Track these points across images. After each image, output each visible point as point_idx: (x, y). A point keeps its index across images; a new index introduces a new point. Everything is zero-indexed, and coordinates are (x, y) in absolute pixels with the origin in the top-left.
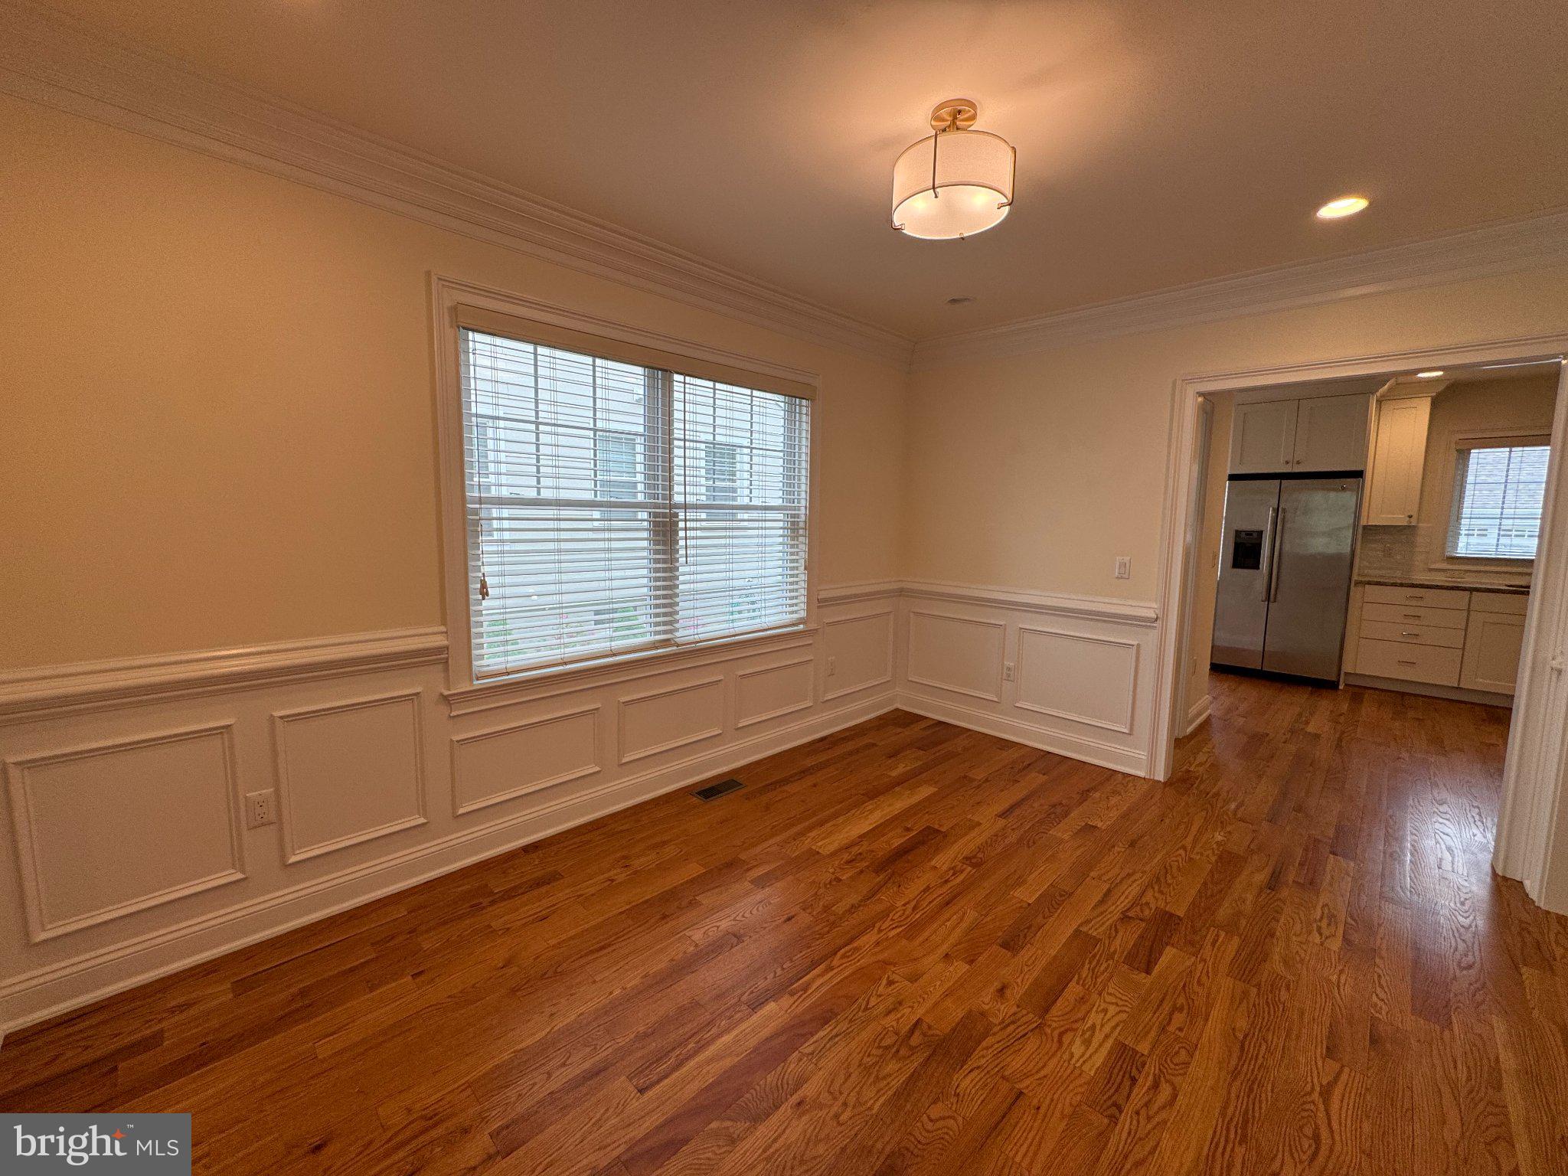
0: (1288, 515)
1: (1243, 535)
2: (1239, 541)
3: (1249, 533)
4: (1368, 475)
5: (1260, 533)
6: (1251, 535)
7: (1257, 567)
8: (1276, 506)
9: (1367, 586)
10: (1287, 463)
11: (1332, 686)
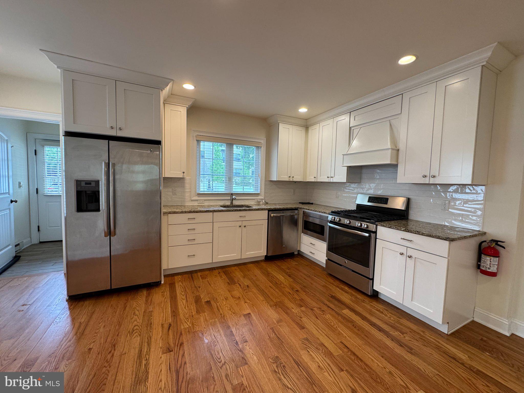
0: (117, 168)
1: (83, 184)
2: (79, 189)
3: (88, 183)
4: (163, 143)
5: (97, 182)
6: (90, 184)
7: (98, 210)
8: (107, 161)
9: (169, 215)
10: (112, 128)
11: (157, 284)
